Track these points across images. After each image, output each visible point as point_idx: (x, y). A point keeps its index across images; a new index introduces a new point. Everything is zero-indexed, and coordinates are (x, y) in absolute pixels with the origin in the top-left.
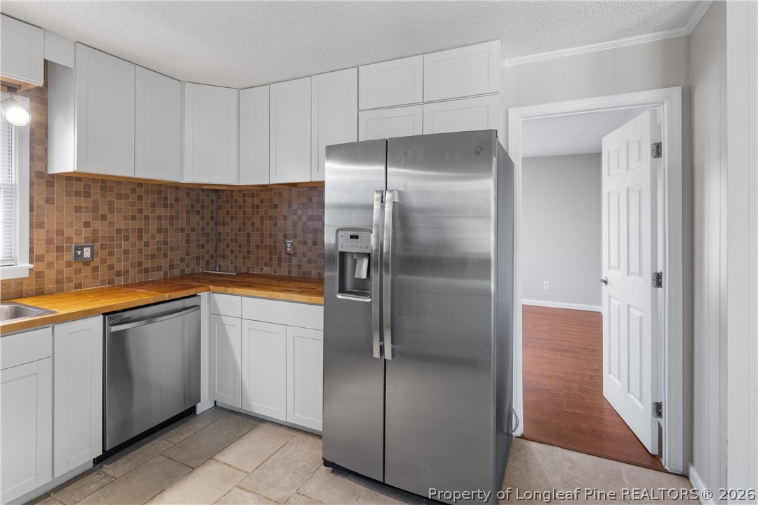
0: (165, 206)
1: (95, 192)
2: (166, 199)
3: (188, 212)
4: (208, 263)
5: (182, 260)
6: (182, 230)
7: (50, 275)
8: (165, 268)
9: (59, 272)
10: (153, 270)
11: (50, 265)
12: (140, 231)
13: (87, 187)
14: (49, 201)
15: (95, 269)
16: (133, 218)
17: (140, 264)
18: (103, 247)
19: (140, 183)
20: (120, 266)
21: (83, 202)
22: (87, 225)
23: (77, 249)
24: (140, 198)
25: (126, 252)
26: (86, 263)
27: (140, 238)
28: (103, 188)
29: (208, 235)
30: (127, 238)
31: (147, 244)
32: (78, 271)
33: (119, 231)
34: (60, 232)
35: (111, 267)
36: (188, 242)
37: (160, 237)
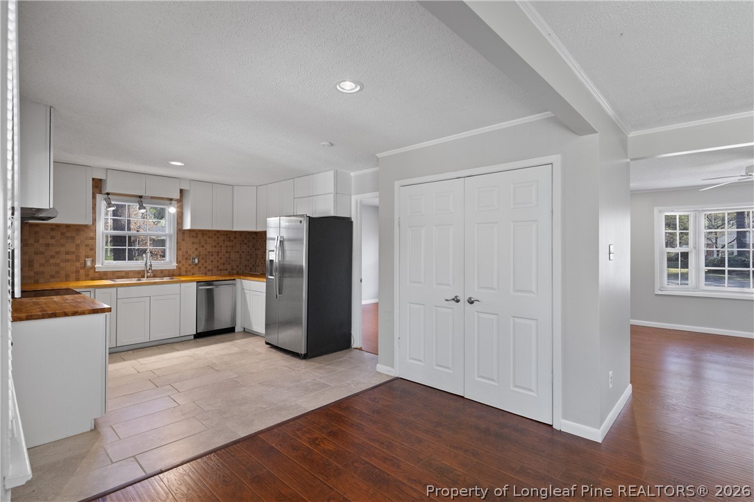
0: (230, 241)
1: (200, 236)
2: (230, 238)
3: (240, 244)
4: (251, 269)
5: (238, 266)
6: (238, 252)
7: (183, 269)
8: (229, 269)
9: (187, 268)
10: (224, 270)
11: (183, 265)
12: (218, 252)
13: (197, 234)
14: (183, 240)
15: (200, 268)
16: (215, 247)
17: (218, 267)
18: (203, 259)
19: (218, 231)
20: (209, 267)
21: (195, 240)
22: (196, 249)
23: (193, 259)
24: (218, 238)
25: (212, 261)
26: (196, 265)
27: (218, 255)
28: (203, 234)
29: (251, 255)
30: (212, 255)
31: (221, 258)
32: (193, 268)
33: (209, 252)
34: (187, 252)
35: (206, 267)
36: (240, 258)
37: (227, 255)
